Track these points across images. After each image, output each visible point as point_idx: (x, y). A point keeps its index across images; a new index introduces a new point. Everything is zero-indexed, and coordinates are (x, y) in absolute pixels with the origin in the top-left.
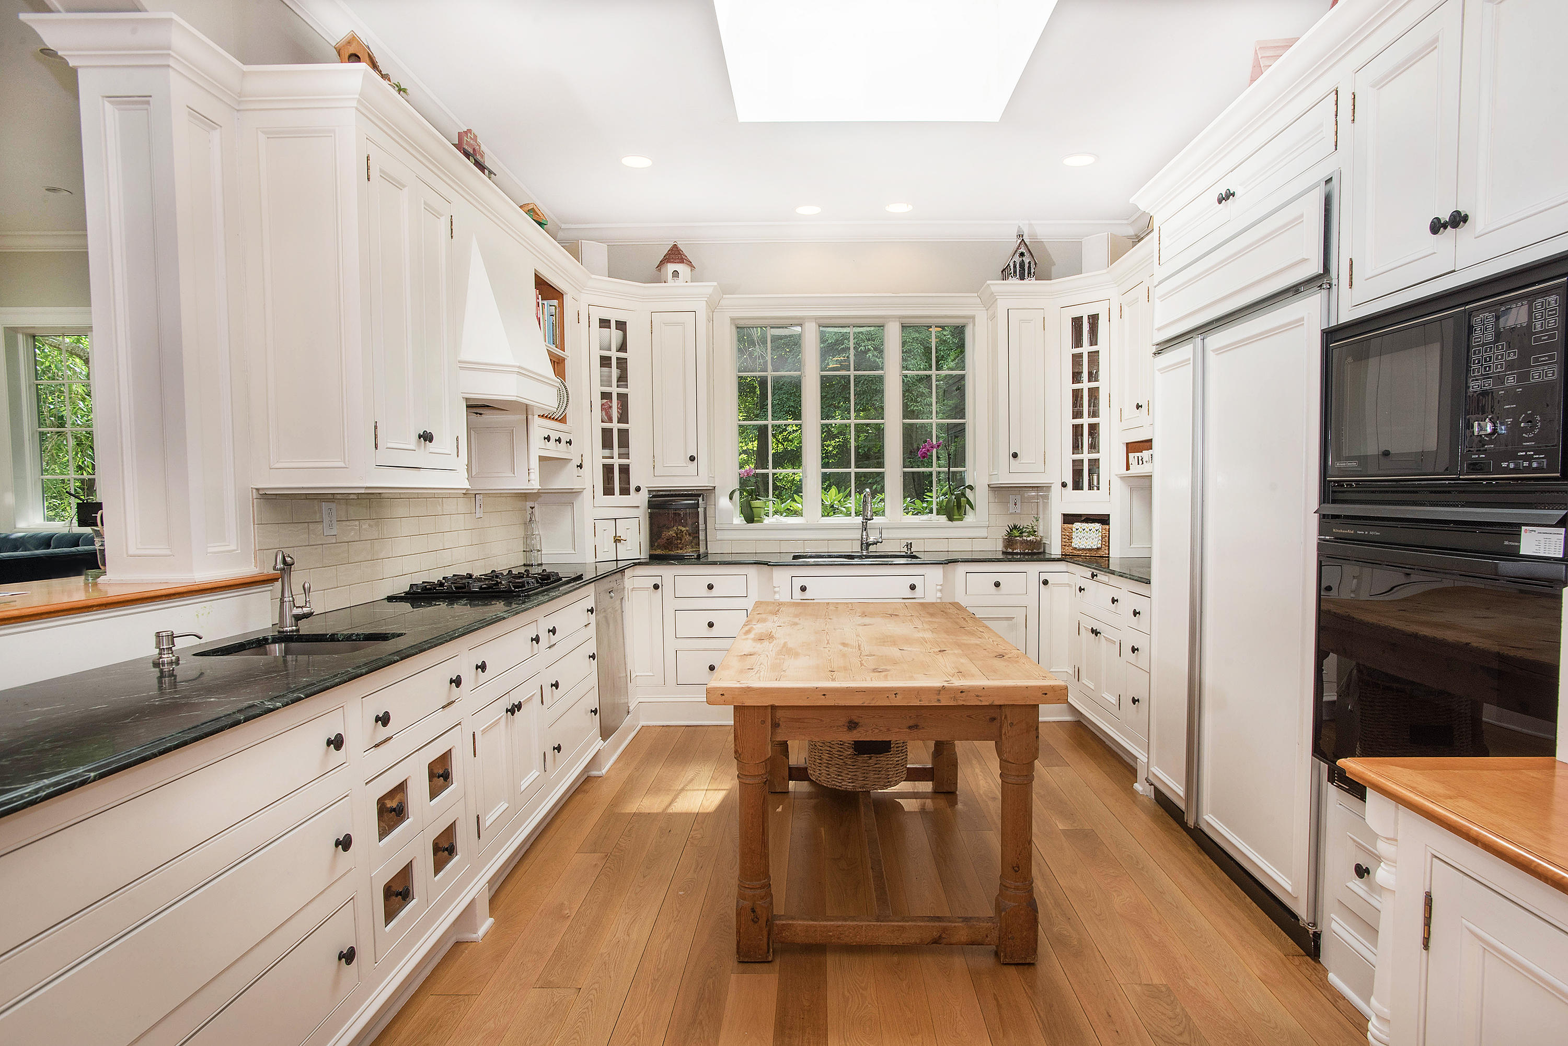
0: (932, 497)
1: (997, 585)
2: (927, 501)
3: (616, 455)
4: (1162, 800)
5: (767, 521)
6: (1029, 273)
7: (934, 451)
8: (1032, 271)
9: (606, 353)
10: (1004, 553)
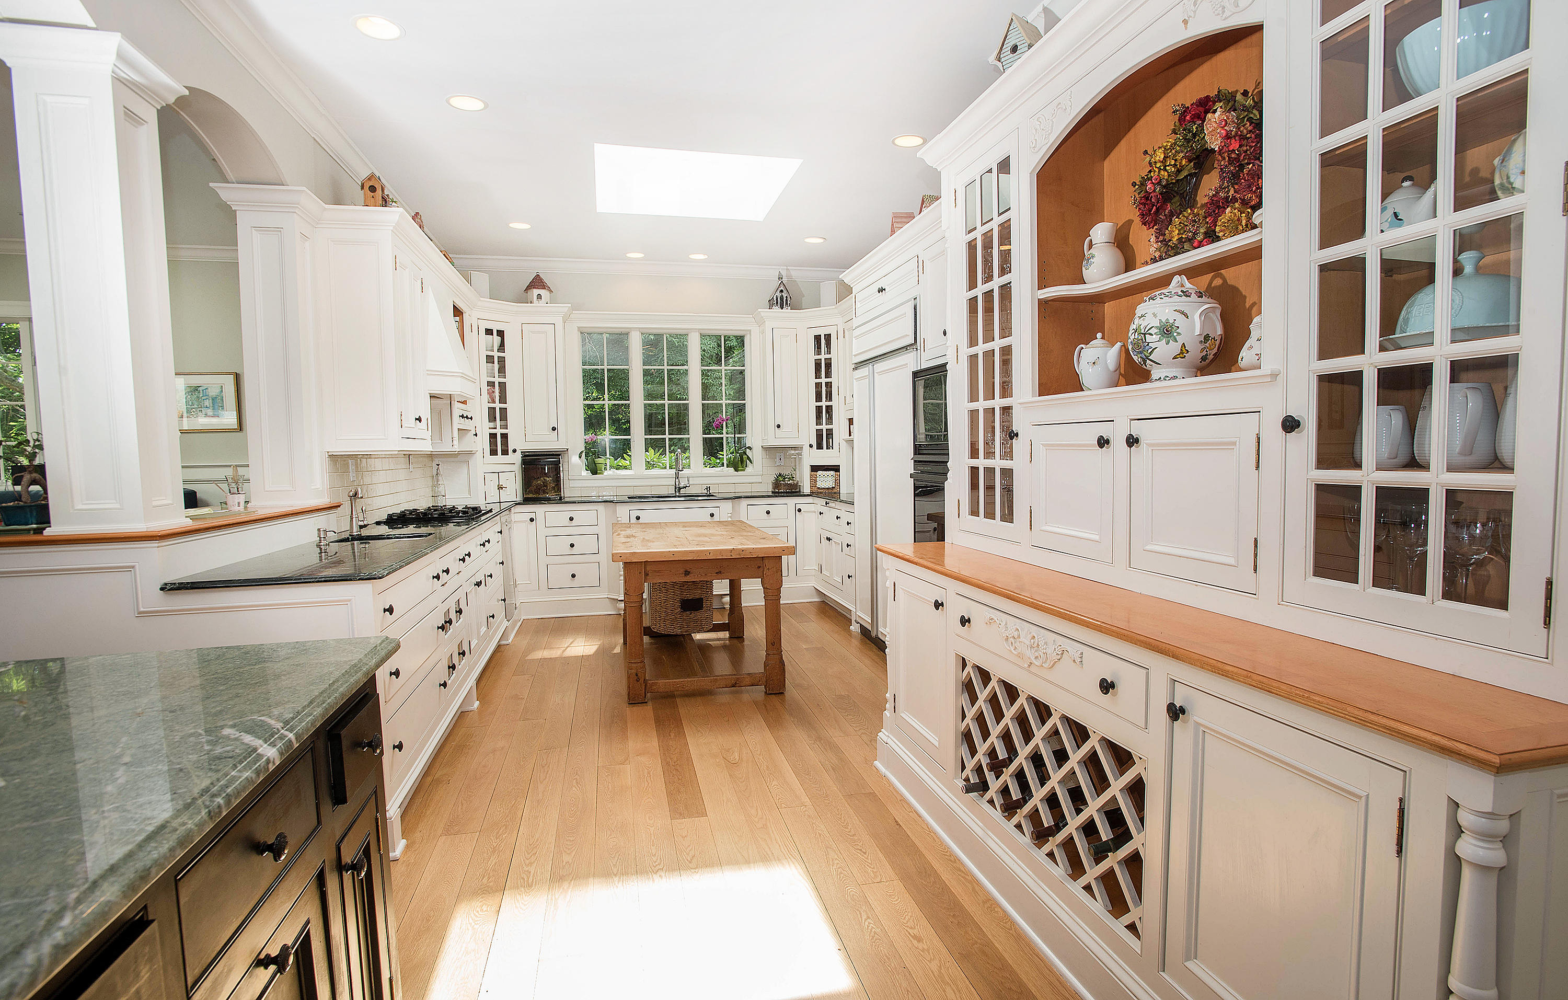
0: (723, 455)
1: (768, 512)
2: (719, 458)
3: (498, 427)
4: (865, 632)
5: (606, 473)
6: (787, 304)
7: (725, 423)
8: (789, 302)
9: (490, 353)
10: (773, 492)
